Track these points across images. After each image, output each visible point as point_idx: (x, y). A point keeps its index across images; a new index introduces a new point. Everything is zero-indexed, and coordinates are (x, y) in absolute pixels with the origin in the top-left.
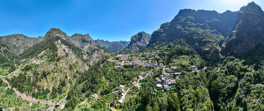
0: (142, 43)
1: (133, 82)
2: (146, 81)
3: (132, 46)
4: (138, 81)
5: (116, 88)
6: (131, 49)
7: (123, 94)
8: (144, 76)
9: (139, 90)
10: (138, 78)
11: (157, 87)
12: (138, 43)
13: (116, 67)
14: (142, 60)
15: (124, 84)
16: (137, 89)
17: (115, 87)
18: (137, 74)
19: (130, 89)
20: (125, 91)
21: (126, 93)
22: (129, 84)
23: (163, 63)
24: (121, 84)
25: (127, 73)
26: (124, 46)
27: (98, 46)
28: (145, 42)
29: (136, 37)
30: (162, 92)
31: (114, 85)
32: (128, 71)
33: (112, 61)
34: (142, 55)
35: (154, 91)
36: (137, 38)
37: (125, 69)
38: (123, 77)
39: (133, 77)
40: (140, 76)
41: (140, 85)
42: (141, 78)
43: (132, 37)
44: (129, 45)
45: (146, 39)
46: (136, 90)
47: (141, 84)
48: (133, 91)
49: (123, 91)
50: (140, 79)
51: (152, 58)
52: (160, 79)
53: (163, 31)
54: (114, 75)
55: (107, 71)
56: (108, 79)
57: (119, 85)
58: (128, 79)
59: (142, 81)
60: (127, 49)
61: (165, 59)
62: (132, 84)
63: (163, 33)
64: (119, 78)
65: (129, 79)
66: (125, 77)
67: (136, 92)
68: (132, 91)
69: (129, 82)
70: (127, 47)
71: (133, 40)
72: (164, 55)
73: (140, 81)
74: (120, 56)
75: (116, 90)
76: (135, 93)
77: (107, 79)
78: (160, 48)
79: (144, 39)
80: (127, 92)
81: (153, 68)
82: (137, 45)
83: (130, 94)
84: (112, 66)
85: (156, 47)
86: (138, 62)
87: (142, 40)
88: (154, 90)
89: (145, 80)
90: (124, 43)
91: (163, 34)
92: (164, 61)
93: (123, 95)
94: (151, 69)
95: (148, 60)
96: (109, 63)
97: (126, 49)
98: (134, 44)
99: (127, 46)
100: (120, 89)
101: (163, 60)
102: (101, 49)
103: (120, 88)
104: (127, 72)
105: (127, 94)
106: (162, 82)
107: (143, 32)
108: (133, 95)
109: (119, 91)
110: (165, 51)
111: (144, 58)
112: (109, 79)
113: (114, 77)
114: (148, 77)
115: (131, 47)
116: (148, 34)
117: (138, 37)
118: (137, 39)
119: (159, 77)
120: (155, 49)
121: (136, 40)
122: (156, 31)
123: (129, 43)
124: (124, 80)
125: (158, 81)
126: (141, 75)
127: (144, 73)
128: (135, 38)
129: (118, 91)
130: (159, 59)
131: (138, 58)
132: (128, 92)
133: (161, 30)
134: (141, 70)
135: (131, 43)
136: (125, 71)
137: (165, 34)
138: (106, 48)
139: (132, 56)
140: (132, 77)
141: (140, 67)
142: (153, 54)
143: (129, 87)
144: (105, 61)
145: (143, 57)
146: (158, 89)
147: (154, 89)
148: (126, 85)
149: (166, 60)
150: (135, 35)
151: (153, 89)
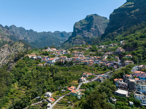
0: (93, 33)
1: (70, 87)
2: (93, 86)
3: (75, 38)
4: (79, 86)
5: (38, 97)
6: (73, 44)
7: (49, 104)
8: (90, 78)
9: (80, 100)
10: (80, 81)
11: (118, 94)
12: (86, 34)
13: (41, 65)
14: (91, 55)
15: (53, 91)
16: (76, 96)
17: (36, 96)
18: (77, 75)
19: (64, 98)
20: (54, 100)
21: (55, 103)
22: (63, 90)
23: (132, 59)
24: (48, 91)
25: (60, 74)
26: (62, 40)
27: (12, 38)
28: (98, 31)
29: (81, 23)
30: (129, 105)
31: (35, 93)
32: (62, 70)
33: (35, 57)
34: (90, 48)
35: (111, 101)
36: (84, 25)
37: (58, 67)
38: (52, 80)
39: (70, 79)
40: (82, 78)
41: (82, 92)
42: (85, 81)
43: (76, 24)
44: (70, 38)
45: (101, 26)
46: (75, 98)
47: (84, 90)
48: (69, 101)
49: (50, 100)
50: (83, 82)
51: (110, 53)
52: (124, 81)
53: (133, 6)
54: (35, 77)
55: (24, 73)
56: (24, 84)
57: (43, 93)
58: (62, 83)
59: (87, 86)
60: (67, 44)
61: (138, 53)
62: (68, 90)
63: (134, 9)
64: (45, 82)
65: (64, 83)
66: (56, 80)
67: (74, 102)
68: (67, 99)
69: (63, 86)
70: (66, 41)
71: (77, 29)
72: (135, 46)
73: (83, 85)
74: (51, 51)
75: (39, 100)
76: (71, 103)
77: (22, 85)
78: (127, 37)
79: (96, 27)
80: (57, 101)
81: (111, 69)
82: (85, 38)
83: (62, 105)
84: (34, 64)
85: (119, 36)
86: (81, 57)
87: (93, 29)
88: (109, 99)
89: (91, 84)
90: (63, 34)
91: (133, 11)
92: (135, 57)
93: (49, 107)
94: (107, 70)
95: (100, 55)
96: (28, 60)
97: (65, 44)
98: (78, 36)
99: (67, 39)
100: (45, 99)
101: (133, 54)
102: (18, 43)
103: (46, 96)
104: (61, 72)
105: (58, 104)
106: (128, 87)
107: (95, 15)
108: (67, 106)
109: (43, 102)
110: (137, 39)
111: (94, 53)
112: (26, 85)
113: (36, 81)
114: (97, 80)
115: (73, 40)
116: (104, 18)
117: (86, 23)
118: (84, 27)
119: (122, 78)
120: (117, 40)
121: (83, 29)
122: (119, 8)
123: (71, 35)
124: (54, 84)
125: (119, 84)
126: (85, 76)
127: (91, 74)
128: (81, 26)
129: (41, 102)
130: (124, 54)
131: (82, 52)
132: (60, 102)
133: (130, 3)
134: (86, 69)
135: (74, 34)
136: (57, 70)
137: (138, 10)
138: (30, 42)
139: (73, 50)
140: (68, 80)
141: (84, 64)
142: (112, 48)
143: (61, 94)
144: (22, 58)
145: (93, 51)
146: (121, 97)
147: (111, 98)
148: (58, 92)
149: (140, 55)
150: (80, 21)
151: (109, 96)
